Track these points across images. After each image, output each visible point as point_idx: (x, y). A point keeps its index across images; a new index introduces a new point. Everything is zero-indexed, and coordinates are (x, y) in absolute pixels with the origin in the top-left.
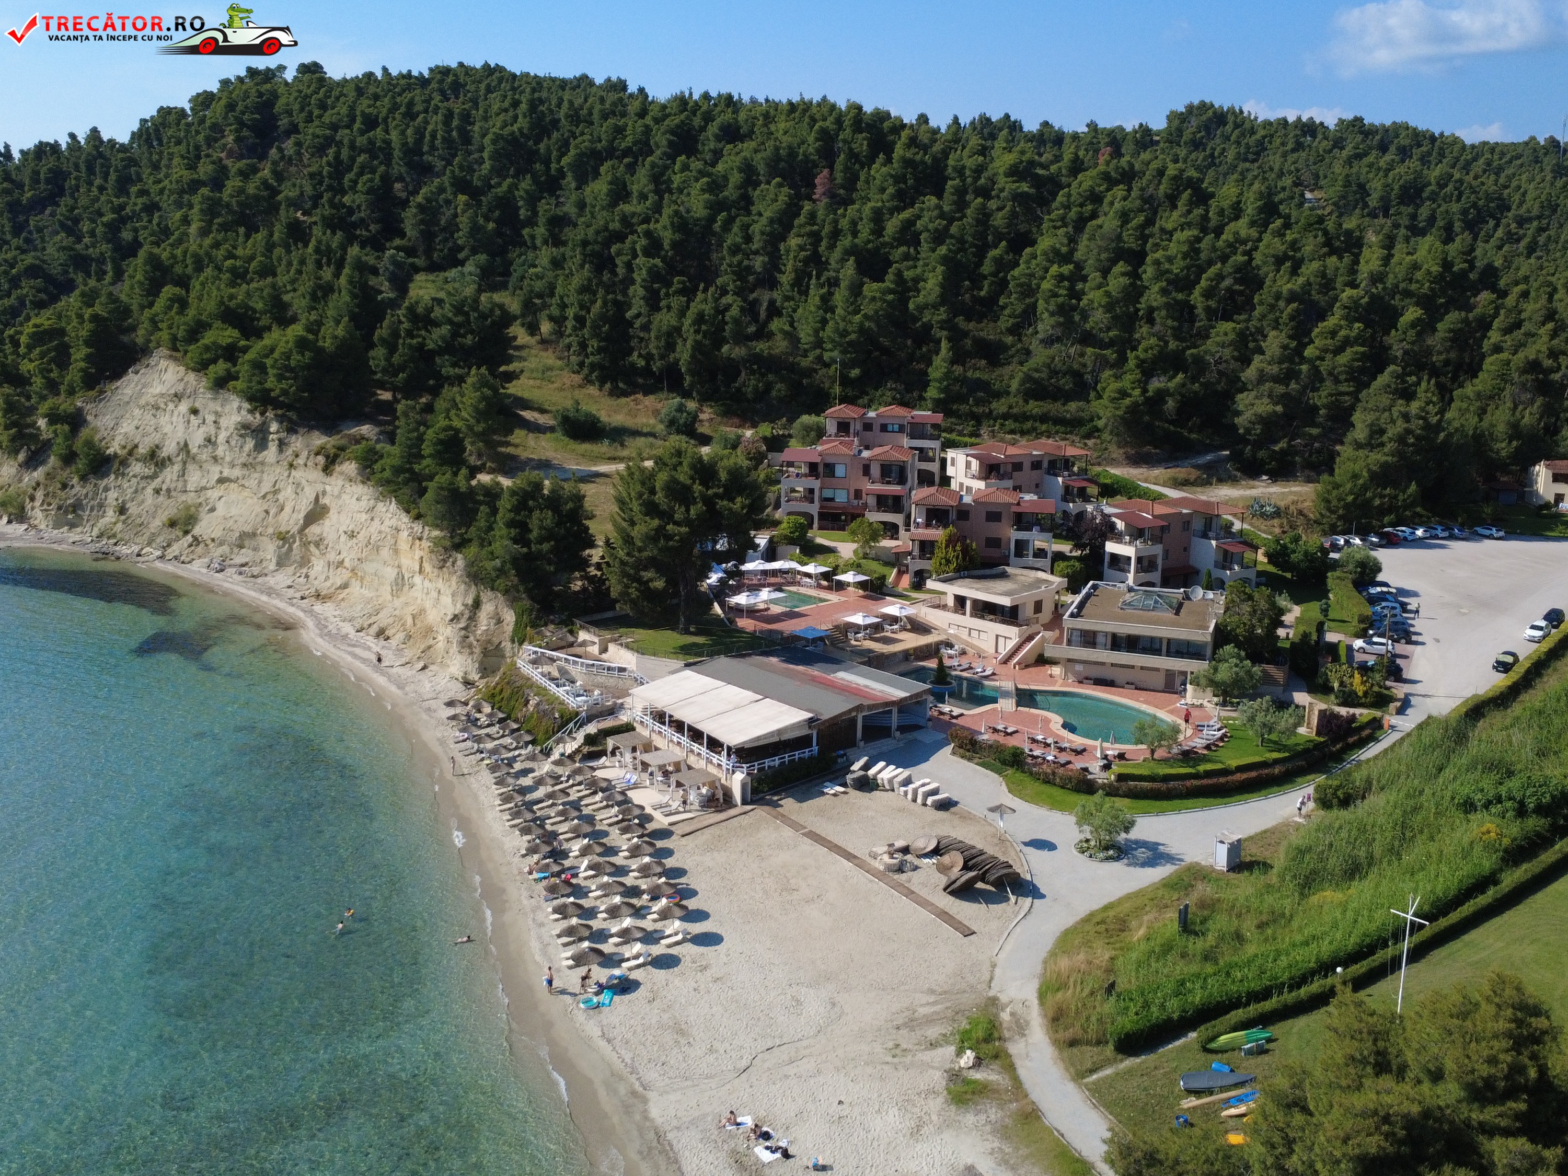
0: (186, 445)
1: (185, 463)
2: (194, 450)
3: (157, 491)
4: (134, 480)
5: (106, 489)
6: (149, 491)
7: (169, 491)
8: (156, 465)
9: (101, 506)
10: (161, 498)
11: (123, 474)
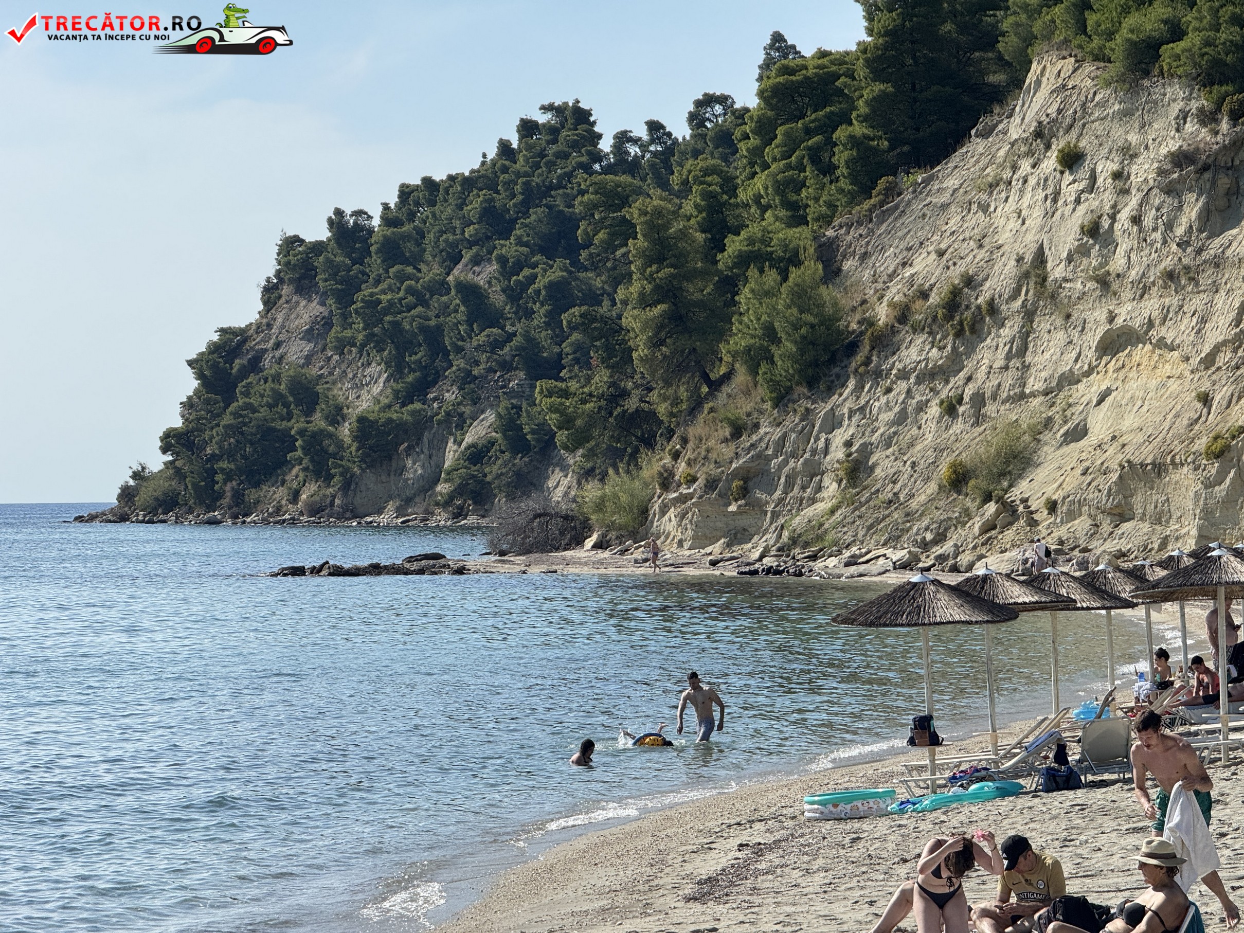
0: (1040, 258)
1: (1029, 315)
2: (1056, 271)
3: (950, 409)
4: (902, 386)
5: (833, 423)
6: (934, 410)
7: (979, 400)
8: (959, 334)
9: (814, 471)
10: (958, 426)
11: (878, 375)
